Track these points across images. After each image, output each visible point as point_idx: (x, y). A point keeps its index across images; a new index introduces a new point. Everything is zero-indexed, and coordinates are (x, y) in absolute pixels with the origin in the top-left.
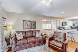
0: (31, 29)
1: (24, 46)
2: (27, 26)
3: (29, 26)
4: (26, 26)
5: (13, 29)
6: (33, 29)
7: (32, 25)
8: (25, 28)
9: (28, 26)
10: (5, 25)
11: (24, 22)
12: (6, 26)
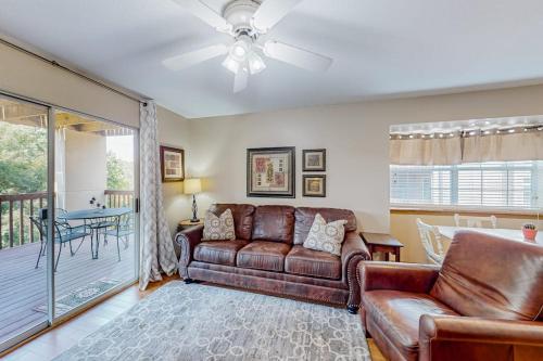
0: (292, 195)
1: (220, 270)
2: (269, 180)
3: (278, 177)
4: (264, 177)
5: (204, 190)
6: (304, 195)
7: (299, 174)
8: (256, 188)
9: (275, 182)
10: (180, 176)
11: (255, 157)
12: (182, 180)
